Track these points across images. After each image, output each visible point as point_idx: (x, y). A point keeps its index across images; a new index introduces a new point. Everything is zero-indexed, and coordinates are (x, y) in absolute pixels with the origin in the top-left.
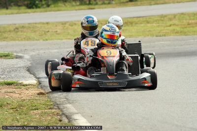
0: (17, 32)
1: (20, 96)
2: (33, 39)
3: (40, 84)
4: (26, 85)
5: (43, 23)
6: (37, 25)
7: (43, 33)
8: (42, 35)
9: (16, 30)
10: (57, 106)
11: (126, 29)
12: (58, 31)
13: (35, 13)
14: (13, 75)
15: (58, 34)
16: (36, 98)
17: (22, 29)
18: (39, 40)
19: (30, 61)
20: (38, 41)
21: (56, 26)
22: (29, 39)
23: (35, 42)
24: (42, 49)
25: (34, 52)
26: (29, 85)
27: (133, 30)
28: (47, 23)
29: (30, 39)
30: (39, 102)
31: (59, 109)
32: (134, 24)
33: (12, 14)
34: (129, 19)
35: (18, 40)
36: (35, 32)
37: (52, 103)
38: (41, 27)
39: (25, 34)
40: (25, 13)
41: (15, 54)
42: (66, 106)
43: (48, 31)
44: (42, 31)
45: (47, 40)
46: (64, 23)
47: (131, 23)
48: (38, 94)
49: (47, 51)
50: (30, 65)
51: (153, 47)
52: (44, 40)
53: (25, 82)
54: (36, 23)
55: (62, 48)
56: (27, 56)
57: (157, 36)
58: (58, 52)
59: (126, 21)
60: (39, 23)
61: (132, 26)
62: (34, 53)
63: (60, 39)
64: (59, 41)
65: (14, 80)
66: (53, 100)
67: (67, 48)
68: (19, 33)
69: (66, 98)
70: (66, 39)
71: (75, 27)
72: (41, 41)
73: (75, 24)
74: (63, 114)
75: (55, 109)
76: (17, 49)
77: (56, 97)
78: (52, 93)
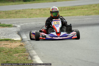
0: (16, 14)
1: (11, 46)
2: (24, 17)
4: (16, 41)
5: (30, 9)
6: (27, 10)
8: (29, 15)
9: (16, 13)
10: (28, 51)
11: (71, 12)
14: (9, 36)
15: (37, 14)
16: (18, 47)
19: (20, 28)
20: (26, 19)
21: (36, 10)
22: (22, 17)
23: (25, 18)
24: (27, 22)
25: (23, 24)
26: (17, 41)
28: (32, 9)
31: (28, 53)
34: (73, 7)
35: (17, 18)
36: (25, 13)
37: (25, 50)
39: (21, 15)
41: (13, 25)
42: (32, 51)
43: (32, 13)
45: (30, 17)
46: (40, 9)
48: (20, 45)
49: (29, 23)
50: (20, 31)
51: (83, 21)
52: (29, 18)
53: (15, 39)
54: (26, 9)
55: (37, 22)
56: (19, 26)
57: (86, 15)
58: (35, 24)
60: (27, 9)
63: (37, 17)
64: (36, 18)
65: (9, 38)
66: (27, 48)
67: (40, 22)
68: (17, 14)
69: (33, 47)
70: (40, 17)
71: (46, 11)
72: (28, 18)
73: (46, 9)
74: (30, 55)
75: (26, 53)
76: (15, 22)
77: (28, 47)
78: (27, 45)
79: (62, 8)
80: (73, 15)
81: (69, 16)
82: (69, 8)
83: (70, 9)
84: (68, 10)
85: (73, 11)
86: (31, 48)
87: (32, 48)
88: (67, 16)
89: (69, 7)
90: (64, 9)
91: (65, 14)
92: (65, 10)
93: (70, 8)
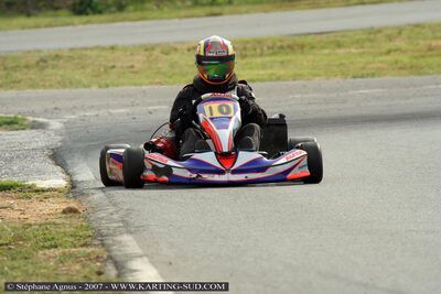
0: (43, 68)
1: (22, 216)
2: (78, 84)
3: (73, 187)
4: (43, 191)
5: (103, 49)
7: (102, 70)
9: (42, 64)
10: (100, 237)
11: (289, 61)
12: (136, 65)
15: (136, 73)
16: (58, 222)
17: (55, 62)
18: (89, 87)
19: (61, 135)
20: (88, 90)
21: (132, 54)
22: (67, 83)
24: (93, 107)
25: (73, 113)
26: (48, 190)
28: (113, 48)
29: (70, 83)
30: (62, 230)
31: (103, 245)
32: (306, 49)
34: (297, 38)
35: (44, 87)
36: (83, 67)
37: (90, 233)
38: (99, 56)
39: (61, 72)
40: (68, 24)
41: (31, 119)
42: (119, 238)
43: (113, 67)
44: (101, 65)
45: (107, 86)
46: (149, 49)
48: (64, 212)
49: (102, 113)
50: (59, 144)
52: (101, 87)
53: (41, 184)
55: (138, 105)
56: (55, 124)
57: (355, 77)
58: (128, 115)
59: (291, 43)
61: (302, 53)
62: (73, 117)
63: (135, 84)
64: (133, 88)
66: (95, 225)
68: (48, 71)
69: (123, 221)
70: (151, 83)
71: (175, 57)
72: (95, 89)
73: (175, 49)
74: (110, 257)
75: (95, 245)
77: (102, 219)
78: (95, 209)
79: (248, 42)
80: (296, 77)
81: (278, 79)
82: (279, 44)
83: (282, 47)
84: (275, 54)
85: (298, 57)
86: (115, 225)
87: (121, 224)
88: (271, 80)
89: (281, 41)
90: (255, 49)
92: (258, 51)
93: (285, 44)
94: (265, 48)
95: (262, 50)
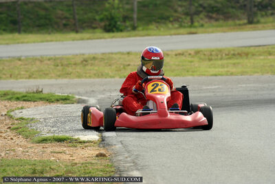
0: (85, 65)
1: (71, 158)
2: (107, 76)
3: (103, 140)
4: (84, 142)
5: (122, 54)
6: (114, 56)
7: (122, 67)
8: (120, 70)
9: (84, 62)
10: (119, 172)
11: (239, 63)
13: (114, 39)
14: (67, 128)
16: (93, 162)
17: (93, 62)
18: (113, 77)
20: (113, 79)
22: (100, 75)
25: (104, 94)
26: (87, 142)
27: (249, 65)
28: (128, 53)
29: (102, 75)
30: (96, 167)
32: (250, 56)
33: (82, 39)
34: (243, 49)
35: (86, 77)
36: (110, 65)
37: (113, 169)
38: (120, 58)
39: (96, 68)
40: (101, 38)
41: (77, 97)
42: (131, 173)
43: (129, 65)
44: (121, 64)
47: (247, 54)
48: (97, 156)
53: (83, 138)
54: (112, 53)
56: (92, 101)
59: (240, 52)
60: (116, 54)
61: (247, 58)
62: (103, 96)
65: (67, 135)
66: (116, 164)
68: (88, 67)
71: (167, 59)
73: (168, 55)
76: (81, 90)
77: (121, 160)
78: (116, 154)
79: (213, 51)
80: (243, 73)
81: (232, 74)
82: (232, 52)
83: (234, 55)
84: (230, 58)
85: (244, 61)
86: (128, 165)
87: (132, 164)
88: (227, 75)
89: (234, 50)
90: (217, 55)
91: (221, 70)
92: (219, 56)
93: (236, 53)
94: (224, 55)
95: (222, 55)
